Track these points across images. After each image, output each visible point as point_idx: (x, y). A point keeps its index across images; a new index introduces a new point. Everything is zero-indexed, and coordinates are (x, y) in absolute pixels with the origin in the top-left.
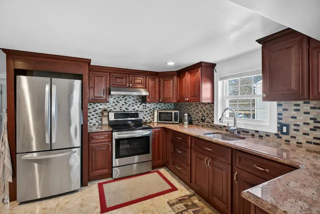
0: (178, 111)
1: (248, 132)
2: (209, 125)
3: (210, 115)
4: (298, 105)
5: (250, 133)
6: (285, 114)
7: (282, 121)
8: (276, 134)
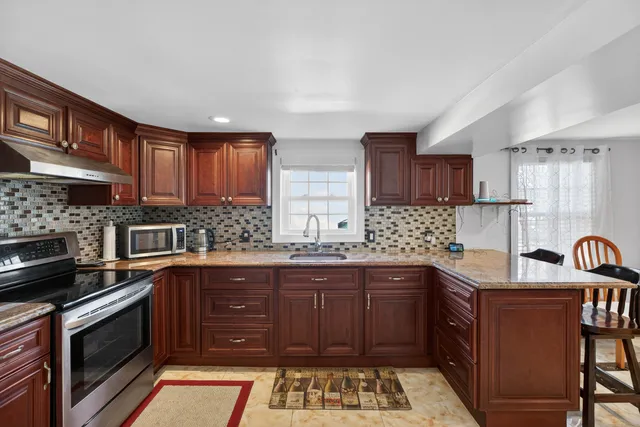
0: (184, 226)
1: (331, 247)
2: (261, 246)
3: (263, 229)
4: (382, 210)
5: (335, 247)
6: (371, 219)
7: (369, 228)
8: (363, 243)
